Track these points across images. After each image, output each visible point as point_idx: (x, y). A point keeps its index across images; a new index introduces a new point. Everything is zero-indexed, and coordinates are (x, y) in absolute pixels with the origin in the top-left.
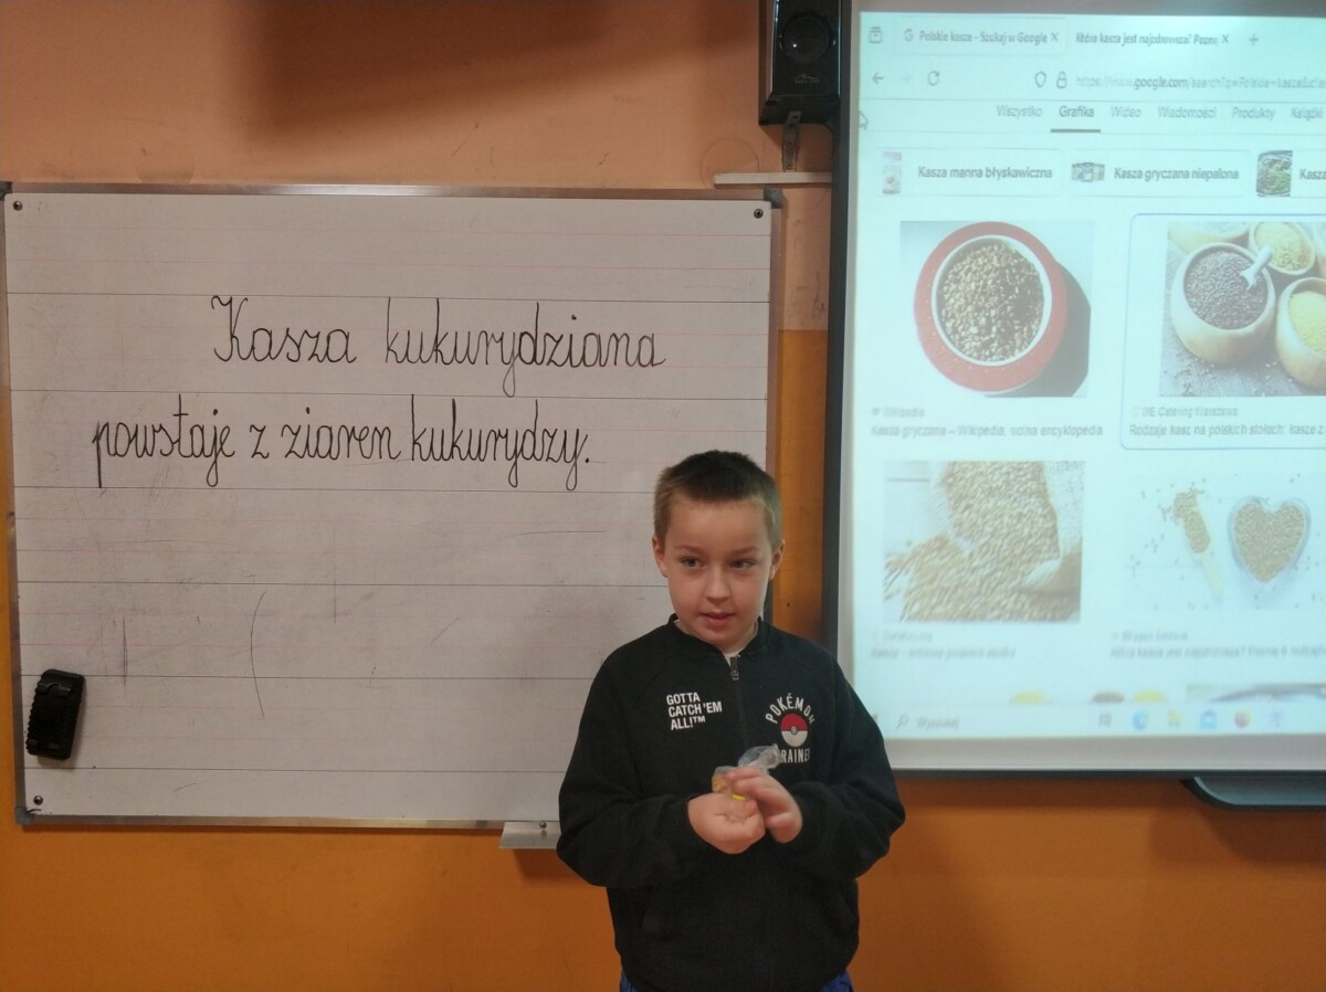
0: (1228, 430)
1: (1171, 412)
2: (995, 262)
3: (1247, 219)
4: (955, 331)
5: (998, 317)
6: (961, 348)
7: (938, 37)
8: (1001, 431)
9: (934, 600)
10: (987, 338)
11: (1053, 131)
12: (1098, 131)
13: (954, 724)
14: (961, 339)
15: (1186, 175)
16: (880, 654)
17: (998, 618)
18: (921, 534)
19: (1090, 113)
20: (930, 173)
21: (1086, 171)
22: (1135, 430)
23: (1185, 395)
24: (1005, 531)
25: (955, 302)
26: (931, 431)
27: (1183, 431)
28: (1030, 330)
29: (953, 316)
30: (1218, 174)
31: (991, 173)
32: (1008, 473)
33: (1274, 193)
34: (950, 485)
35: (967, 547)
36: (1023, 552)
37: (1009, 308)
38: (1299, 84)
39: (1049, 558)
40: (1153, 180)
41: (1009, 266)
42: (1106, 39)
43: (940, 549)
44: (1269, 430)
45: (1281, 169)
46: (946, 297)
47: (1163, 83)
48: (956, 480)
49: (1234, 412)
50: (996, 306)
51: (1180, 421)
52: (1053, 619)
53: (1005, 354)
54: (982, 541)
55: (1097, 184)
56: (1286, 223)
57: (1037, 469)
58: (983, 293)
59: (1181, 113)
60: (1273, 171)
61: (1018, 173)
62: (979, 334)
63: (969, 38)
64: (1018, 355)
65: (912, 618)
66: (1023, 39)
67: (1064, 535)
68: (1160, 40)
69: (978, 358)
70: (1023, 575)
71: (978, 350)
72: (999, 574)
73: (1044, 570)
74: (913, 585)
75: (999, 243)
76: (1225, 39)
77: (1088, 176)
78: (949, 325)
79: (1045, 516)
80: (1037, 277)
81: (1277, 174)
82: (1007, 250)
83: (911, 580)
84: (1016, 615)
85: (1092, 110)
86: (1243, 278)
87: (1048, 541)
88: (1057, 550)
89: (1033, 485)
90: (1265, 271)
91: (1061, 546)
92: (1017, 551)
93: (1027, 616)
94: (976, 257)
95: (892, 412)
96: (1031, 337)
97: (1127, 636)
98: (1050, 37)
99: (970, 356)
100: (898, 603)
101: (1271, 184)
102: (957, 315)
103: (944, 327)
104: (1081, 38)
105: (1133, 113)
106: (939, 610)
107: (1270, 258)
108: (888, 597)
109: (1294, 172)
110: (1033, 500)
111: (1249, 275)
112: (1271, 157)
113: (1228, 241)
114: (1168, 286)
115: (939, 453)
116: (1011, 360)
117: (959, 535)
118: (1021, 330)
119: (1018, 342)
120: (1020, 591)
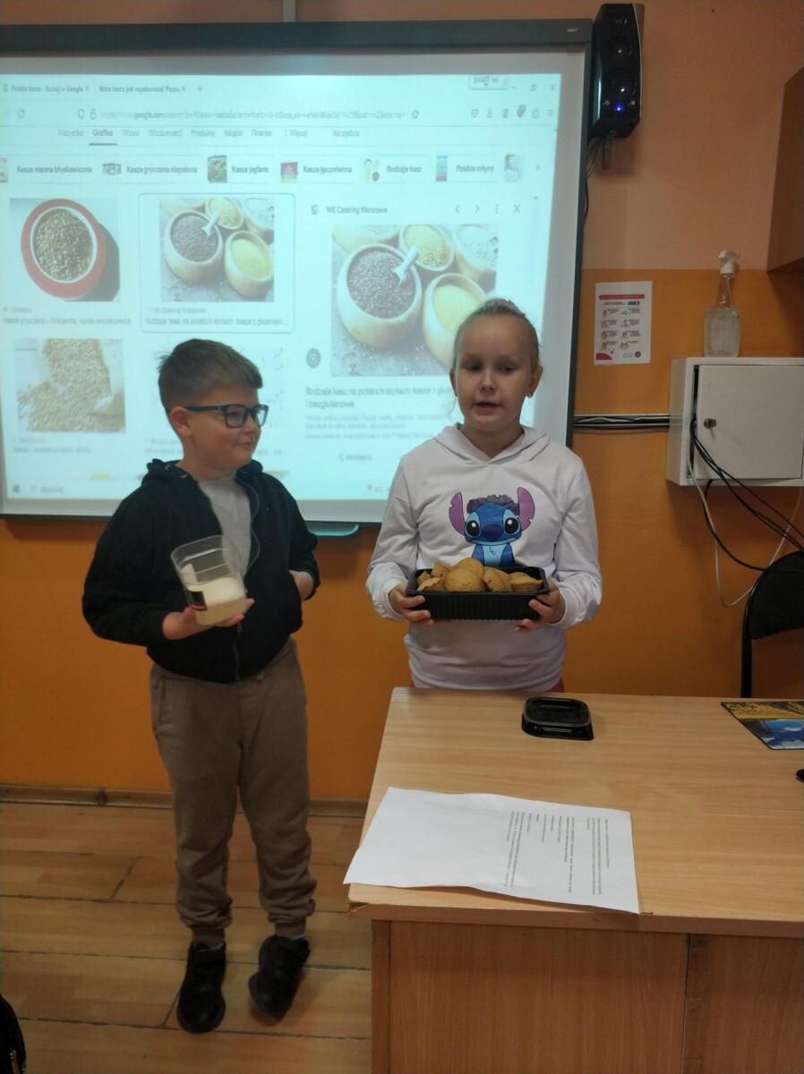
0: (202, 322)
1: (169, 311)
2: (64, 223)
3: (204, 196)
4: (45, 263)
5: (68, 255)
6: (49, 272)
7: (22, 89)
8: (74, 321)
9: (45, 420)
10: (62, 267)
11: (91, 144)
12: (116, 144)
13: (61, 490)
14: (49, 267)
15: (167, 170)
16: (18, 450)
17: (80, 430)
18: (36, 381)
19: (110, 134)
20: (24, 170)
21: (110, 168)
22: (149, 321)
23: (175, 300)
24: (80, 379)
25: (43, 245)
26: (37, 321)
27: (176, 322)
28: (86, 263)
29: (43, 254)
30: (186, 170)
31: (57, 170)
32: (80, 346)
33: (218, 180)
34: (49, 353)
35: (61, 389)
36: (92, 392)
37: (74, 250)
38: (228, 116)
39: (107, 396)
40: (149, 174)
41: (71, 225)
42: (116, 90)
43: (46, 390)
44: (225, 322)
45: (221, 166)
46: (38, 243)
47: (150, 115)
48: (53, 351)
49: (204, 311)
50: (66, 248)
51: (174, 316)
52: (111, 431)
53: (73, 276)
54: (69, 385)
55: (118, 176)
56: (226, 199)
57: (96, 344)
58: (58, 241)
59: (161, 134)
60: (216, 167)
61: (73, 170)
62: (58, 265)
63: (38, 89)
64: (81, 277)
65: (32, 430)
66: (70, 90)
67: (113, 382)
68: (147, 89)
69: (59, 278)
70: (93, 405)
71: (58, 274)
72: (79, 405)
73: (104, 402)
74: (33, 410)
75: (66, 211)
76: (184, 89)
77: (112, 171)
78: (41, 259)
79: (101, 371)
80: (88, 232)
81: (220, 170)
82: (70, 215)
83: (32, 408)
84: (90, 428)
85: (111, 132)
86: (204, 232)
87: (105, 386)
88: (110, 391)
89: (94, 353)
90: (216, 227)
91: (112, 388)
92: (88, 391)
93: (96, 430)
94: (53, 219)
95: (15, 310)
96: (87, 266)
97: (153, 441)
98: (84, 89)
99: (55, 277)
100: (26, 421)
101: (216, 175)
102: (46, 254)
103: (38, 260)
104: (102, 89)
105: (135, 134)
106: (48, 425)
107: (218, 219)
108: (20, 418)
109: (229, 168)
110: (95, 362)
111: (207, 229)
112: (215, 159)
113: (194, 209)
114: (162, 236)
115: (42, 334)
116: (76, 280)
117: (56, 381)
118: (81, 263)
119: (80, 269)
120: (93, 414)
